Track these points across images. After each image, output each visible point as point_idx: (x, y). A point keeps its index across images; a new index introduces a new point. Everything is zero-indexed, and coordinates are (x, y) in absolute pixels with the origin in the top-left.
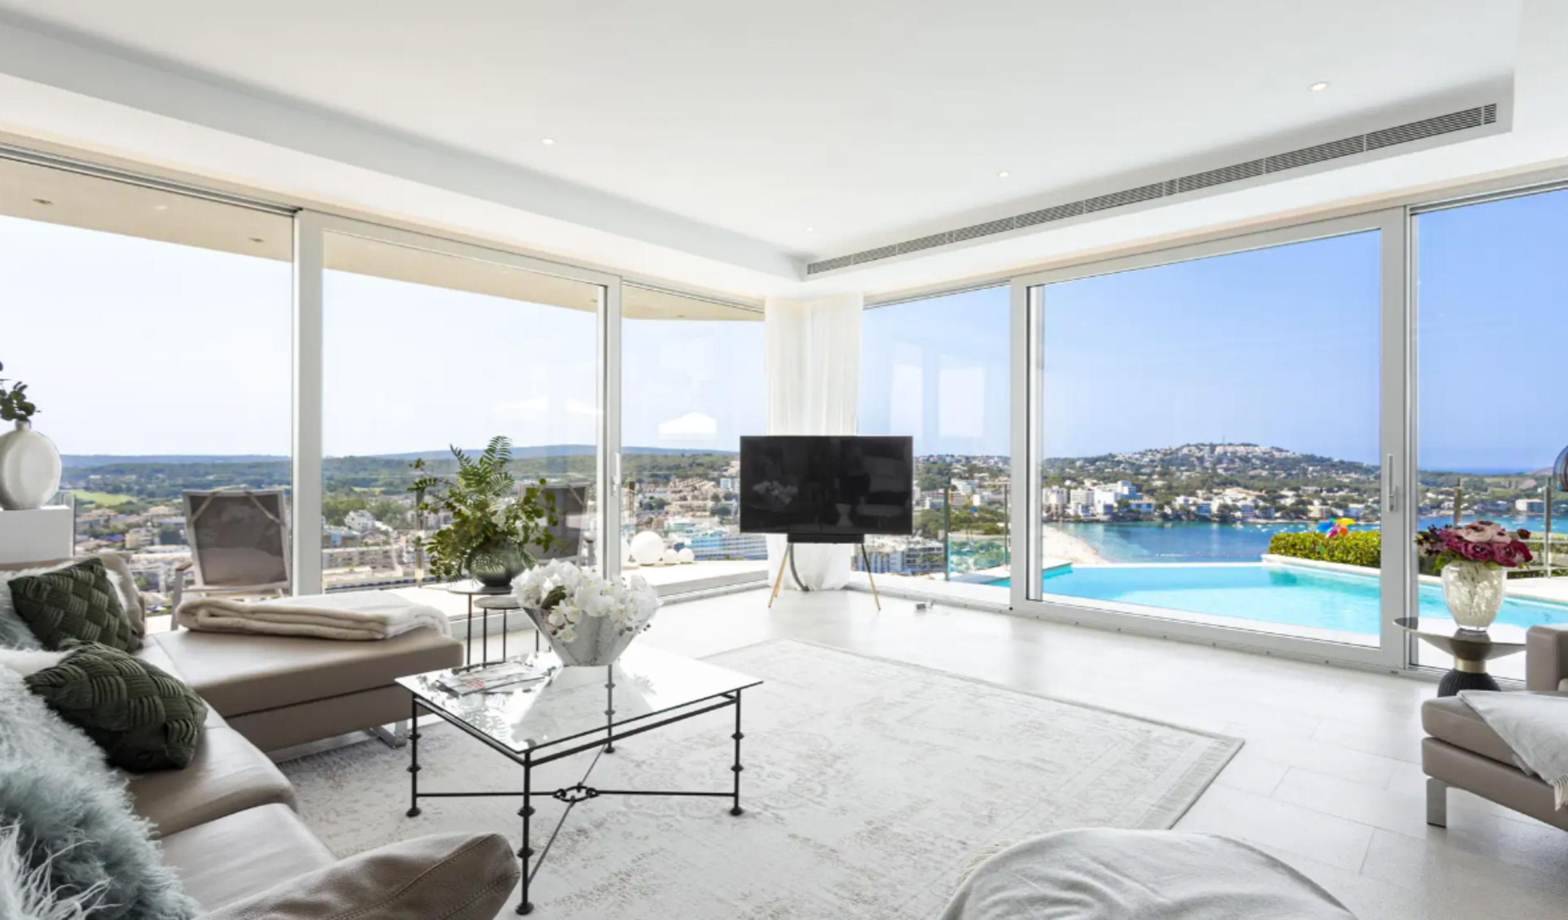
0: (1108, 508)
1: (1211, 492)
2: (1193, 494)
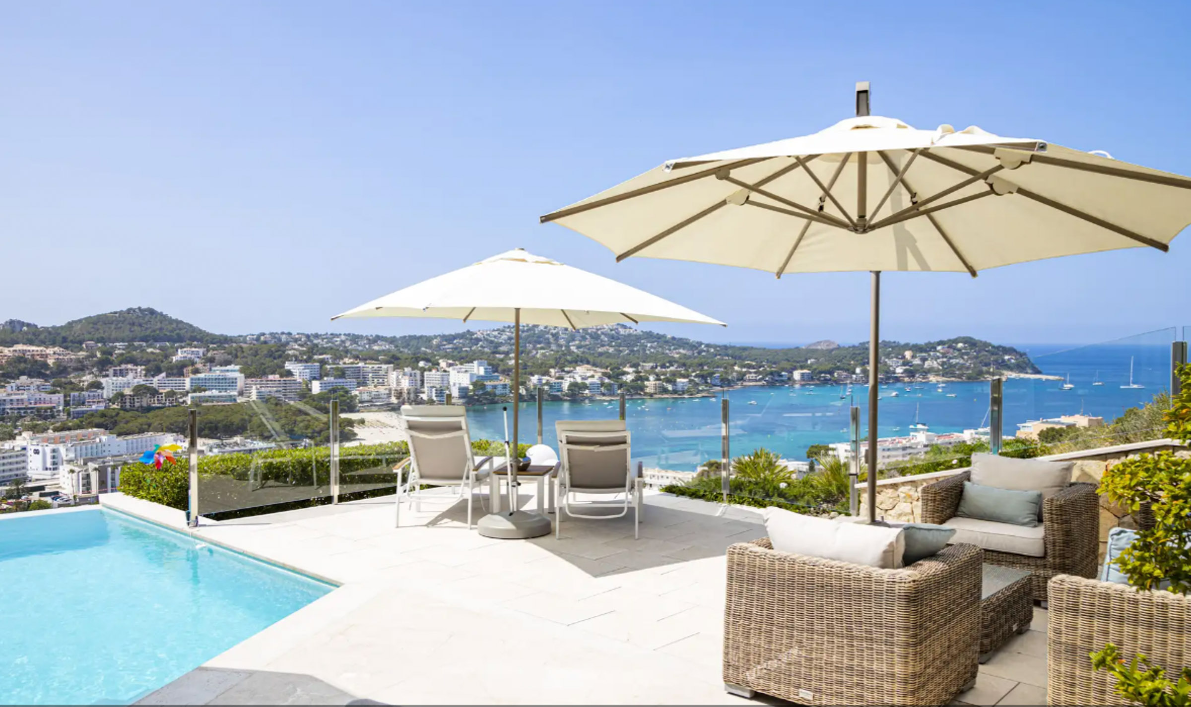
0: (463, 391)
1: (563, 371)
2: (547, 373)
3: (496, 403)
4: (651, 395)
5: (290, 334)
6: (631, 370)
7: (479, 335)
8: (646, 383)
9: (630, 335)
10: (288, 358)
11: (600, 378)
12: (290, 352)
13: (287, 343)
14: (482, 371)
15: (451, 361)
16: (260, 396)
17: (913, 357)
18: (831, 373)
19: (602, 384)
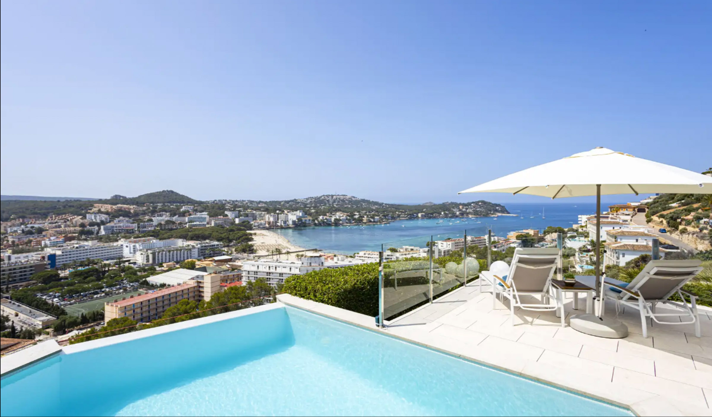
0: (294, 222)
1: (332, 214)
2: (326, 215)
3: (306, 226)
4: (365, 223)
5: (226, 200)
6: (357, 214)
7: (299, 201)
8: (363, 218)
9: (356, 200)
10: (226, 210)
11: (346, 217)
12: (227, 207)
13: (225, 204)
14: (301, 214)
15: (289, 211)
16: (215, 224)
17: (463, 208)
18: (432, 214)
19: (347, 219)
